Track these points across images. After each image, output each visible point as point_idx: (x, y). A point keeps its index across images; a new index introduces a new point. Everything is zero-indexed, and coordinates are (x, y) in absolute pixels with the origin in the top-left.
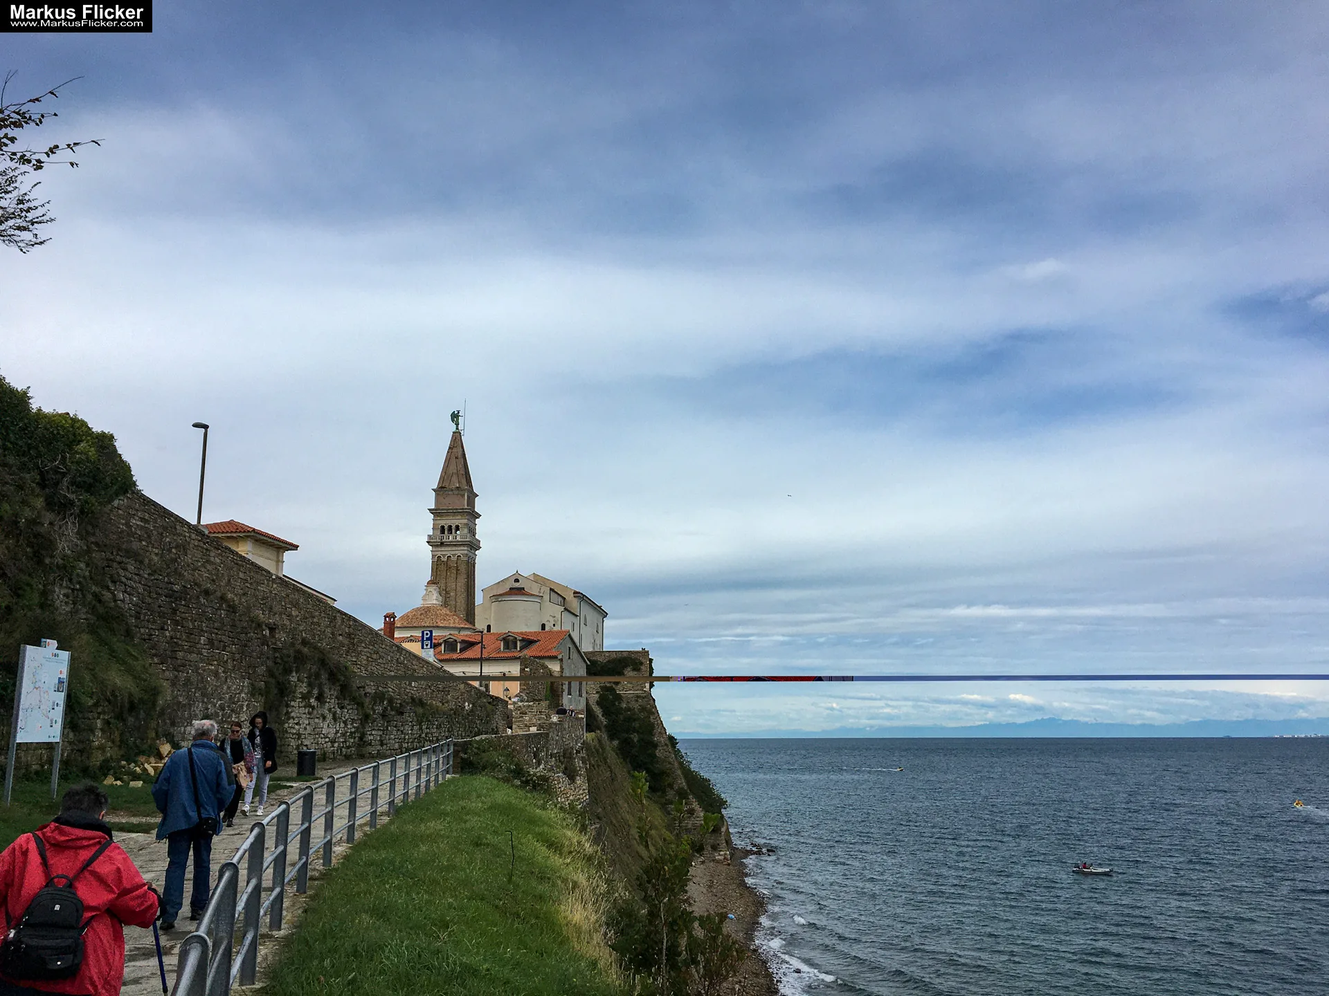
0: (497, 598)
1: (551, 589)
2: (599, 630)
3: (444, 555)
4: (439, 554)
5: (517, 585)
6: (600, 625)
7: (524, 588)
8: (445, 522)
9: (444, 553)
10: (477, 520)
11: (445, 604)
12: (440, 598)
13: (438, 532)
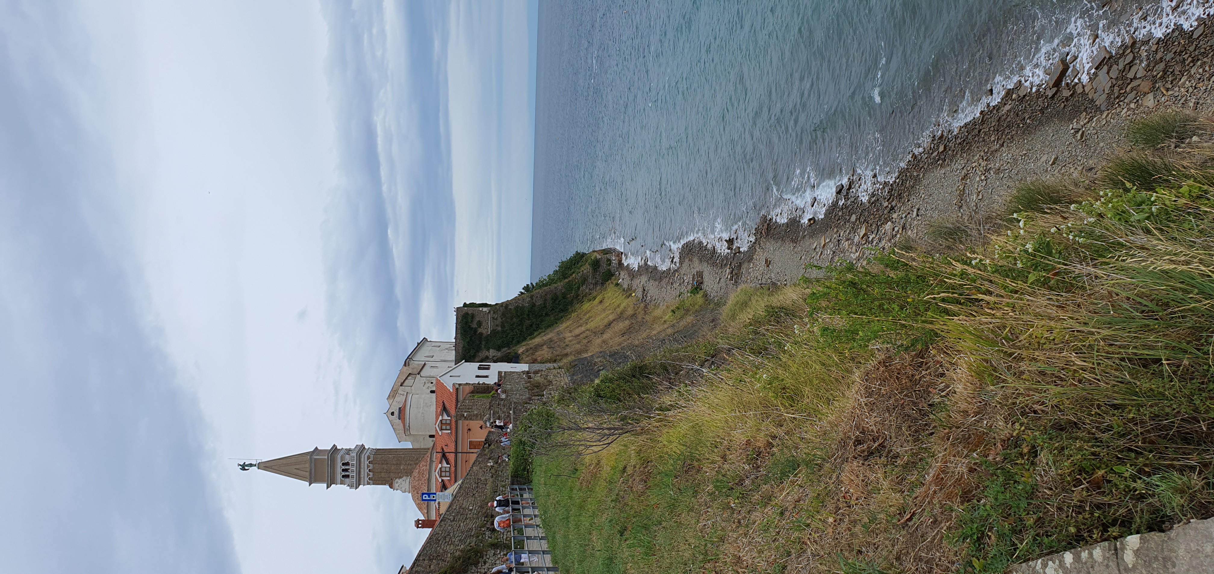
0: (407, 430)
1: (401, 385)
2: (438, 345)
3: (368, 475)
4: (367, 479)
5: (396, 413)
6: (434, 344)
7: (400, 408)
8: (339, 474)
9: (366, 475)
10: (338, 448)
11: (409, 473)
12: (404, 478)
13: (347, 480)
